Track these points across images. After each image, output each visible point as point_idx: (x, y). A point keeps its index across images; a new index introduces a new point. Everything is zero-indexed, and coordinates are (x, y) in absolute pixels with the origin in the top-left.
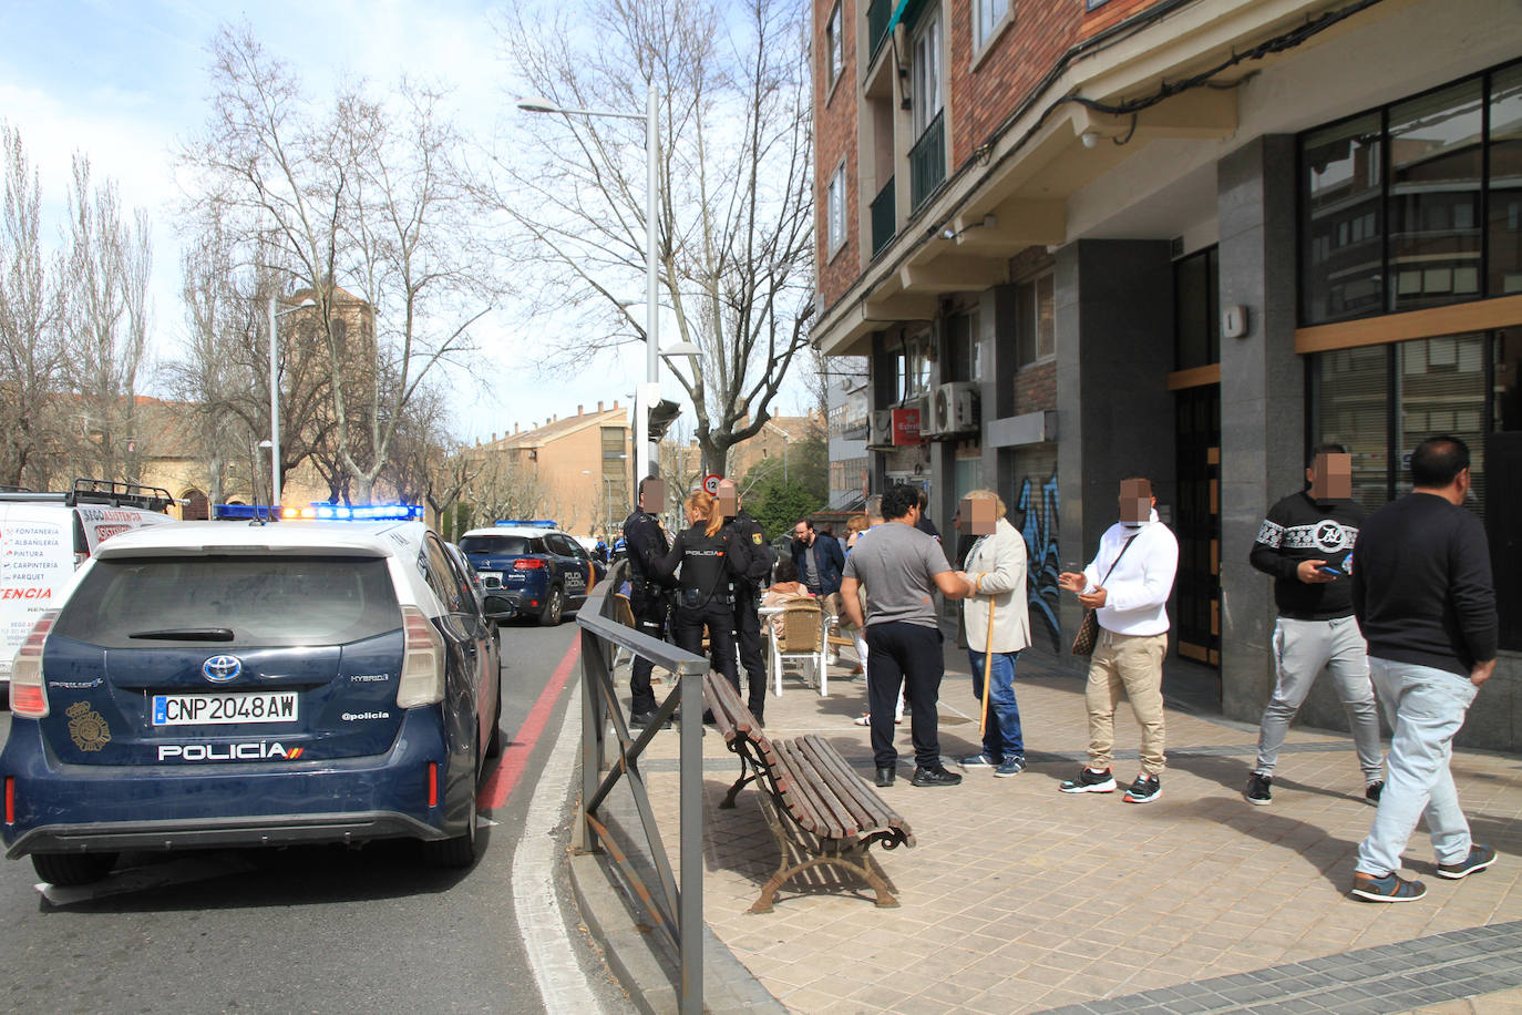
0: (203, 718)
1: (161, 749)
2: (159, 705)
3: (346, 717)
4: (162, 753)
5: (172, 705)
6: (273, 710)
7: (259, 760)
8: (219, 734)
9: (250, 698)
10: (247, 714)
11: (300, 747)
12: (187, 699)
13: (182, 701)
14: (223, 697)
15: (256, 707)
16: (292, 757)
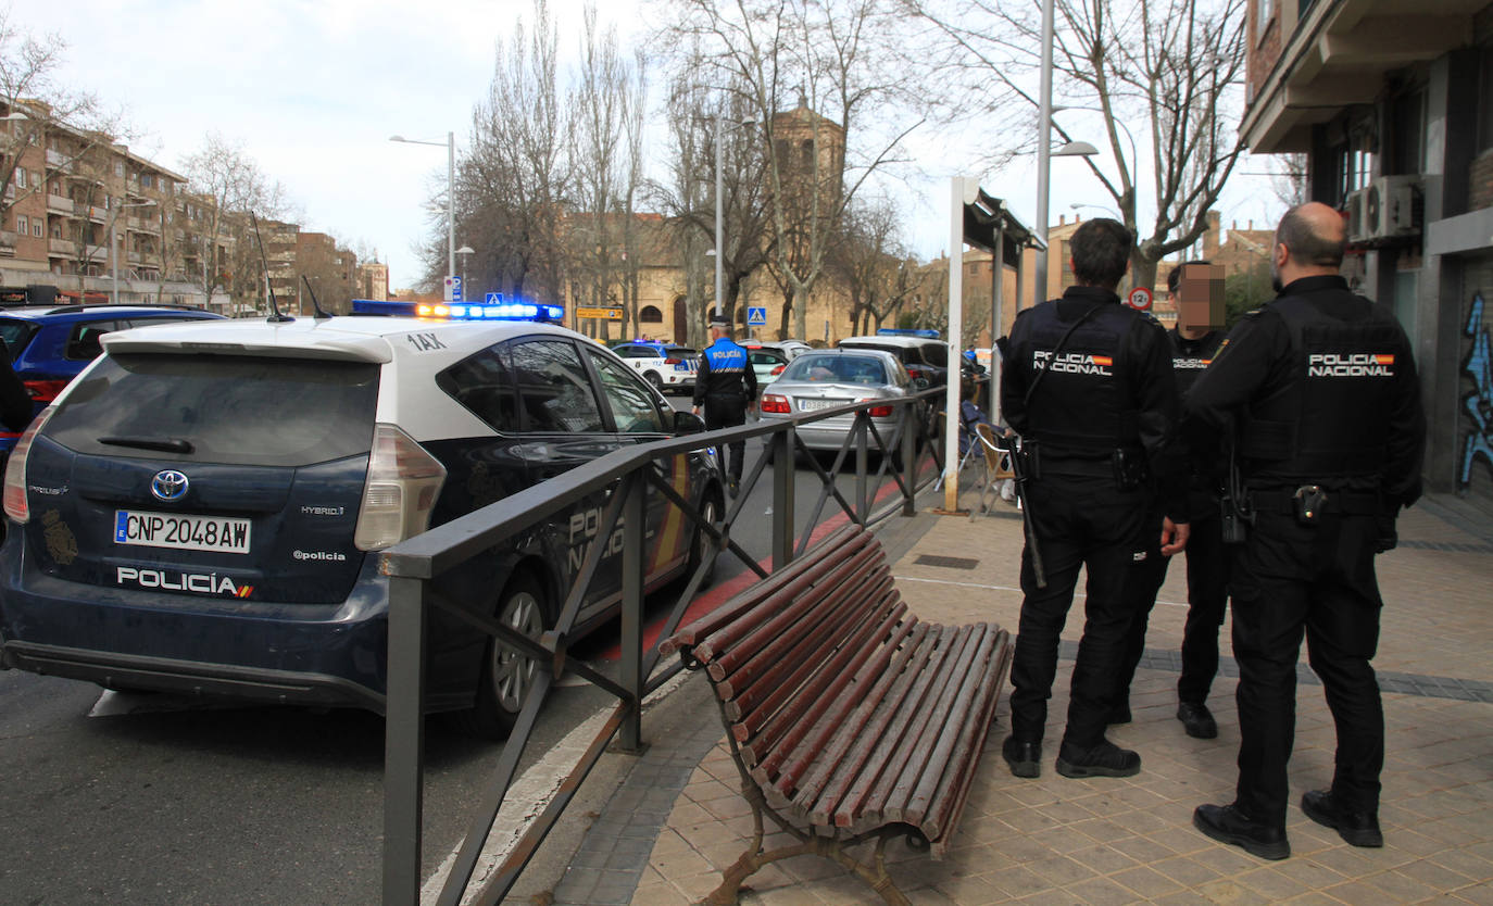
0: (159, 540)
1: (120, 570)
2: (121, 521)
3: (298, 554)
4: (123, 574)
5: (132, 521)
6: (226, 538)
7: (209, 595)
8: (174, 561)
9: (205, 521)
10: (200, 540)
11: (250, 585)
12: (146, 516)
13: (141, 518)
14: (179, 519)
15: (209, 533)
16: (242, 595)
